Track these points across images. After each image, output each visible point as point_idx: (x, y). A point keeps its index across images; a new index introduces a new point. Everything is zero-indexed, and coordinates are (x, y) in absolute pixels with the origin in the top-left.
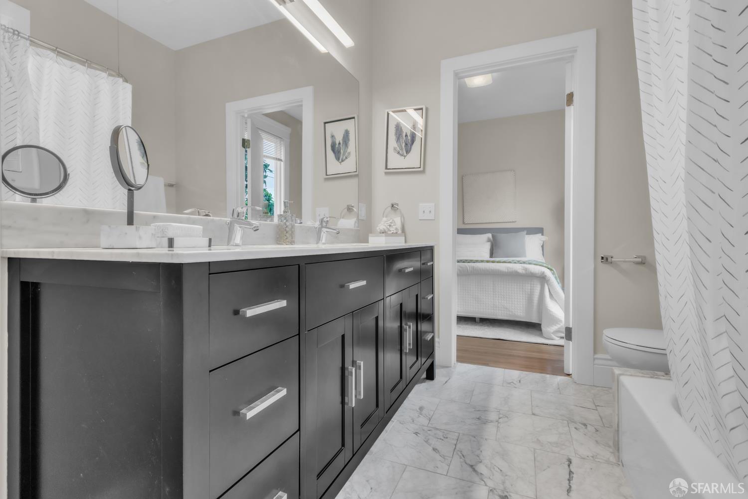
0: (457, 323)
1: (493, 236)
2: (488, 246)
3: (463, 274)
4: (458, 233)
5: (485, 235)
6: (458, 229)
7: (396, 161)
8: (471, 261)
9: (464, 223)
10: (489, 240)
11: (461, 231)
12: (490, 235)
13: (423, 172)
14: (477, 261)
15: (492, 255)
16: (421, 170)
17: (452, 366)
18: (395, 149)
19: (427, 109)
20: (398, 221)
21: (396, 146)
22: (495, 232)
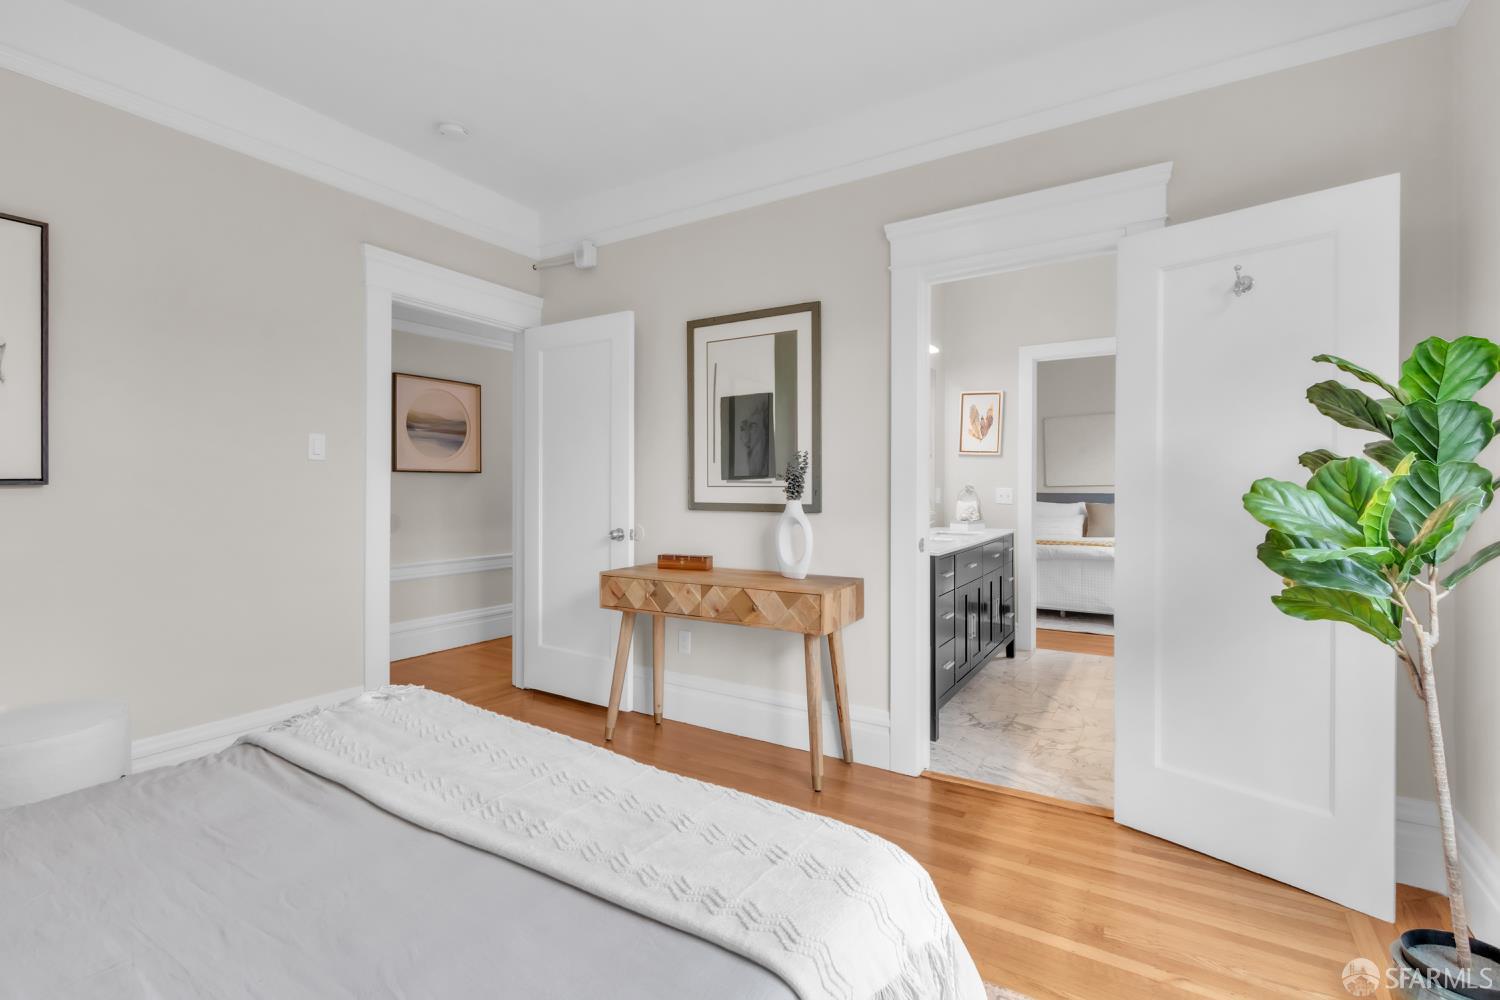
0: (1038, 617)
1: (1087, 507)
2: (1079, 521)
3: (1043, 559)
4: (1038, 500)
5: (1074, 505)
6: (1038, 494)
7: (971, 443)
8: (1054, 543)
9: (1045, 485)
10: (1081, 513)
11: (1042, 497)
12: (1082, 505)
13: (1001, 456)
14: (1061, 543)
15: (1085, 534)
16: (998, 454)
17: (1032, 649)
18: (970, 431)
19: (1004, 393)
20: (974, 504)
21: (971, 428)
22: (1089, 499)
